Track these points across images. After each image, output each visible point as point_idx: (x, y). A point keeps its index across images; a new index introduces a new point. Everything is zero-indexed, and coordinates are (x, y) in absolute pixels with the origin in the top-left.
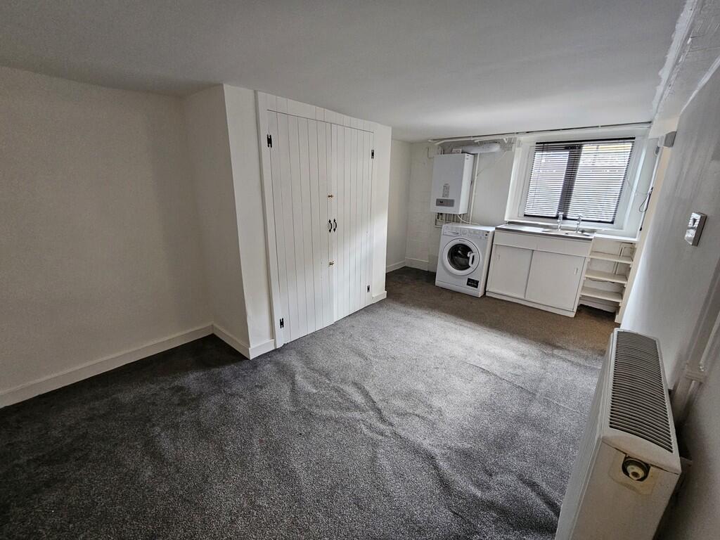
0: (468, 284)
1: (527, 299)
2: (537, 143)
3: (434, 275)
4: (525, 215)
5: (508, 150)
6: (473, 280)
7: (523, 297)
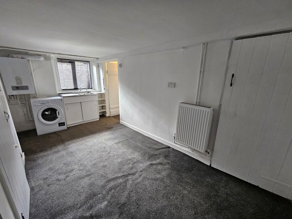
0: (59, 126)
1: (84, 121)
2: (57, 59)
3: (35, 130)
4: (62, 90)
5: (49, 60)
6: (62, 123)
7: (83, 121)
